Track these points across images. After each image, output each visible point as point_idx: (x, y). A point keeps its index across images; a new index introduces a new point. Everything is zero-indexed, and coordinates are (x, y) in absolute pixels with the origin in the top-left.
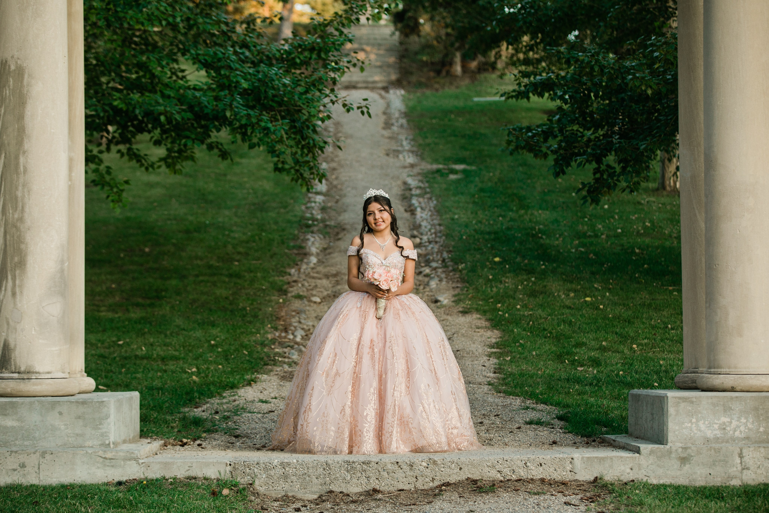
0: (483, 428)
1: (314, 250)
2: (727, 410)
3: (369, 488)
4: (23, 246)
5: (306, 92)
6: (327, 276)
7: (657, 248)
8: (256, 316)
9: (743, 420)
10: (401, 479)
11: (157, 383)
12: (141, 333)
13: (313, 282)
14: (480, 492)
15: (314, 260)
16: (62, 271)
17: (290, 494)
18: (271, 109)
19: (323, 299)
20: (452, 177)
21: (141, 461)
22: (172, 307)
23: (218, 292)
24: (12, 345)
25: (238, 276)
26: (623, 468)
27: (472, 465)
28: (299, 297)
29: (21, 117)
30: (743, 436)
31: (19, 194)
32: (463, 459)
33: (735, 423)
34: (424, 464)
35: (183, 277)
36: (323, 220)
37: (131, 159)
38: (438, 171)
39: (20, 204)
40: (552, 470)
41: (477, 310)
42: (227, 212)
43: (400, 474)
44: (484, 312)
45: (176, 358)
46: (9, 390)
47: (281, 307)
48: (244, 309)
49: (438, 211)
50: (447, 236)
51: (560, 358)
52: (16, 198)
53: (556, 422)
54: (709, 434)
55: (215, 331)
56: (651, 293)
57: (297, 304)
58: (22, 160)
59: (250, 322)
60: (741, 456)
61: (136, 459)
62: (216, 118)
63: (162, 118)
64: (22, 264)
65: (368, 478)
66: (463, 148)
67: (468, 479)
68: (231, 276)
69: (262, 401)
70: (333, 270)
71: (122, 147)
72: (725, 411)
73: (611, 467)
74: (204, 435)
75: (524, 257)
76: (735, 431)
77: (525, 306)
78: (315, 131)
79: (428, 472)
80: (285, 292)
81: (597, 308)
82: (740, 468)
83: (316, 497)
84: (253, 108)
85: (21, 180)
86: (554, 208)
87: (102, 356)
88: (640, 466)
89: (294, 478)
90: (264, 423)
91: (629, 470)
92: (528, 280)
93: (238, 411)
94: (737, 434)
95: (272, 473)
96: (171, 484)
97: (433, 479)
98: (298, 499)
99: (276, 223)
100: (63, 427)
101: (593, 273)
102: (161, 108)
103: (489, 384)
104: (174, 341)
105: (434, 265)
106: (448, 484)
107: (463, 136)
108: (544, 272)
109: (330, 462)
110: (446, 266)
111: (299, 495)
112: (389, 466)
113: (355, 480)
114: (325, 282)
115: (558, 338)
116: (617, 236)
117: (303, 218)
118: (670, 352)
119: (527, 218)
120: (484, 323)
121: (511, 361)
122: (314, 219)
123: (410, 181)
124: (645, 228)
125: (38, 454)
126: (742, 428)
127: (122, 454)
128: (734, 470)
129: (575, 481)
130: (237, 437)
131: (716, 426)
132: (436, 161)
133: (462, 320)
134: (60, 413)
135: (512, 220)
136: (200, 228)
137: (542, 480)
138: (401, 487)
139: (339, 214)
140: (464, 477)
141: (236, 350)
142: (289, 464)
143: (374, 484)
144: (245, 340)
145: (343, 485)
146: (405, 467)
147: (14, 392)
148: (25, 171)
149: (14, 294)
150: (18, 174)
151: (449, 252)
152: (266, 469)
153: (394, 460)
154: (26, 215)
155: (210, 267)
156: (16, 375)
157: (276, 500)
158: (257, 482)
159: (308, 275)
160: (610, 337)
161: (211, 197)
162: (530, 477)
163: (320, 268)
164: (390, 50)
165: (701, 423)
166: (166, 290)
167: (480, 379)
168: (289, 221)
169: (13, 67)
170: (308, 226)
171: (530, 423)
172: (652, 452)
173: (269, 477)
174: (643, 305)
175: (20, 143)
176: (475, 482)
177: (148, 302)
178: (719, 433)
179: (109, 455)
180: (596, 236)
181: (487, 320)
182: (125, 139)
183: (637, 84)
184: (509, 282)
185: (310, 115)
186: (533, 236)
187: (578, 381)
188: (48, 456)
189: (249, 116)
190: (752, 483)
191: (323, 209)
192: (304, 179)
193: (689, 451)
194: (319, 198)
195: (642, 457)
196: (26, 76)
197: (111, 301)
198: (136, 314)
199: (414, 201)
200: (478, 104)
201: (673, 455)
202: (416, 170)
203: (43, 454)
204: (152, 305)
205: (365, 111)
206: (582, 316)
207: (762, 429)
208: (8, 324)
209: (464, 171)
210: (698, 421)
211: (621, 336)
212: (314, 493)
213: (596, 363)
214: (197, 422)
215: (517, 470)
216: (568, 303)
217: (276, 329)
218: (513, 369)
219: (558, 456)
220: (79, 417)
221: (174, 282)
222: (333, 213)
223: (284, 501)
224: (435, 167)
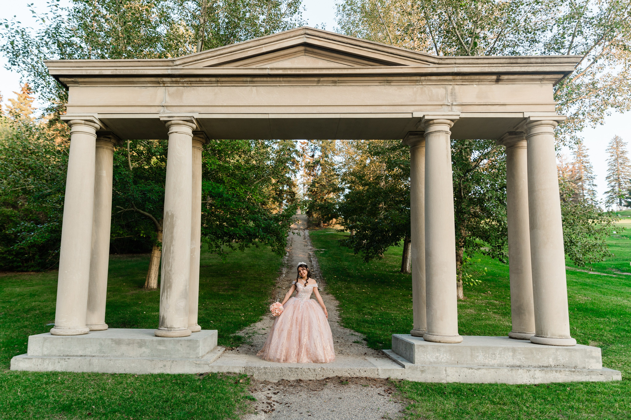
0: (338, 344)
1: (284, 272)
2: (438, 350)
3: (298, 379)
4: (171, 280)
5: (281, 228)
6: (287, 281)
7: (380, 274)
8: (266, 294)
9: (445, 355)
10: (310, 375)
11: (230, 320)
12: (230, 300)
13: (283, 282)
14: (342, 384)
15: (284, 275)
16: (186, 289)
17: (267, 380)
18: (271, 233)
19: (286, 288)
20: (321, 252)
21: (210, 365)
22: (241, 291)
23: (256, 286)
24: (165, 317)
25: (262, 280)
26: (398, 374)
27: (338, 370)
28: (279, 287)
29: (172, 233)
30: (445, 361)
31: (170, 261)
32: (335, 368)
33: (442, 356)
34: (320, 370)
35: (246, 280)
36: (287, 264)
37: (230, 247)
38: (318, 251)
39: (170, 265)
40: (370, 373)
41: (331, 293)
42: (262, 261)
43: (310, 373)
44: (333, 294)
45: (238, 309)
46: (163, 335)
47: (273, 290)
48: (263, 291)
49: (318, 262)
50: (321, 269)
51: (359, 312)
52: (169, 262)
53: (364, 342)
54: (432, 360)
55: (252, 299)
56: (382, 289)
57: (278, 290)
58: (172, 248)
59: (264, 296)
60: (446, 371)
61: (208, 364)
62: (254, 235)
63: (238, 235)
64: (170, 287)
65: (297, 374)
66: (323, 245)
67: (337, 376)
68: (260, 280)
69: (263, 329)
70: (289, 279)
71: (227, 244)
72: (438, 351)
73: (393, 373)
74: (241, 345)
75: (343, 276)
76: (442, 359)
77: (345, 292)
78: (284, 240)
79: (321, 373)
80: (275, 286)
81: (367, 294)
82: (445, 376)
83: (277, 381)
84: (265, 233)
85: (171, 255)
86: (349, 261)
87: (216, 308)
88: (405, 373)
89: (269, 374)
90: (262, 339)
91: (400, 375)
92: (345, 283)
93: (254, 333)
94: (443, 360)
95: (260, 371)
96: (221, 376)
97: (323, 376)
98: (270, 382)
99: (274, 264)
100: (182, 350)
101: (363, 282)
102: (237, 232)
103: (338, 322)
104: (239, 303)
105: (318, 278)
106: (328, 378)
107: (324, 242)
108: (349, 281)
109: (283, 368)
110: (321, 278)
111: (271, 381)
112: (306, 370)
113: (292, 375)
114: (287, 282)
115: (357, 304)
116: (368, 270)
117: (282, 263)
118: (394, 311)
119: (342, 264)
120: (334, 298)
121: (343, 313)
122: (285, 263)
123: (310, 253)
124: (375, 268)
125: (171, 361)
126: (445, 358)
127: (203, 362)
128: (443, 376)
129: (379, 378)
130: (252, 346)
131: (434, 357)
132: (317, 248)
133: (327, 296)
134: (181, 345)
135: (338, 265)
136: (254, 265)
137: (366, 378)
138: (310, 379)
139: (292, 262)
140: (335, 375)
141: (258, 307)
142: (267, 368)
143: (300, 377)
144: (261, 303)
145: (288, 377)
146: (312, 370)
147: (165, 336)
148: (173, 252)
149: (167, 298)
150: (170, 253)
151: (322, 274)
152: (258, 370)
153: (308, 368)
154: (173, 269)
155: (255, 277)
156: (166, 329)
157: (262, 383)
158: (254, 375)
159: (282, 280)
160: (373, 304)
161: (258, 257)
162: (361, 376)
163: (286, 278)
164: (305, 220)
165: (428, 356)
166: (241, 285)
167: (334, 320)
168: (278, 264)
169: (170, 214)
170: (283, 265)
171: (355, 342)
172: (410, 368)
173: (259, 373)
174: (381, 293)
175: (171, 242)
176: (339, 378)
177: (235, 288)
178: (435, 360)
179: (198, 362)
180: (362, 270)
181: (334, 297)
182: (228, 241)
183: (383, 226)
184: (340, 284)
185: (282, 235)
186: (345, 270)
187: (367, 322)
188: (174, 362)
189: (263, 235)
190: (450, 382)
191: (287, 260)
192: (280, 254)
193: (425, 368)
194: (287, 257)
195: (406, 370)
196: (175, 217)
197: (224, 288)
198: (230, 293)
199: (312, 259)
200: (327, 234)
201: (418, 369)
202: (312, 250)
203: (173, 362)
204: (235, 290)
205: (299, 234)
206: (363, 296)
207: (453, 359)
208: (164, 309)
209: (324, 251)
210: (427, 355)
211: (377, 304)
212: (276, 380)
213: (371, 314)
214: (239, 339)
215: (356, 373)
216: (358, 291)
217: (271, 298)
218: (344, 316)
219: (372, 368)
220: (188, 346)
221: (244, 282)
222: (290, 262)
223: (265, 384)
224: (317, 249)
